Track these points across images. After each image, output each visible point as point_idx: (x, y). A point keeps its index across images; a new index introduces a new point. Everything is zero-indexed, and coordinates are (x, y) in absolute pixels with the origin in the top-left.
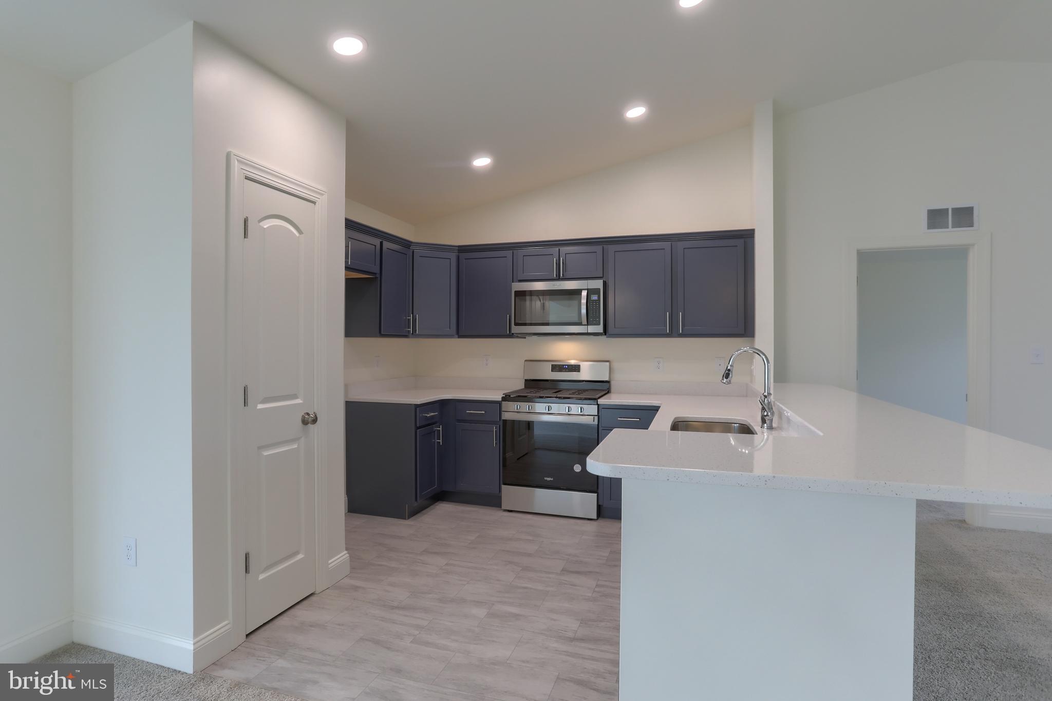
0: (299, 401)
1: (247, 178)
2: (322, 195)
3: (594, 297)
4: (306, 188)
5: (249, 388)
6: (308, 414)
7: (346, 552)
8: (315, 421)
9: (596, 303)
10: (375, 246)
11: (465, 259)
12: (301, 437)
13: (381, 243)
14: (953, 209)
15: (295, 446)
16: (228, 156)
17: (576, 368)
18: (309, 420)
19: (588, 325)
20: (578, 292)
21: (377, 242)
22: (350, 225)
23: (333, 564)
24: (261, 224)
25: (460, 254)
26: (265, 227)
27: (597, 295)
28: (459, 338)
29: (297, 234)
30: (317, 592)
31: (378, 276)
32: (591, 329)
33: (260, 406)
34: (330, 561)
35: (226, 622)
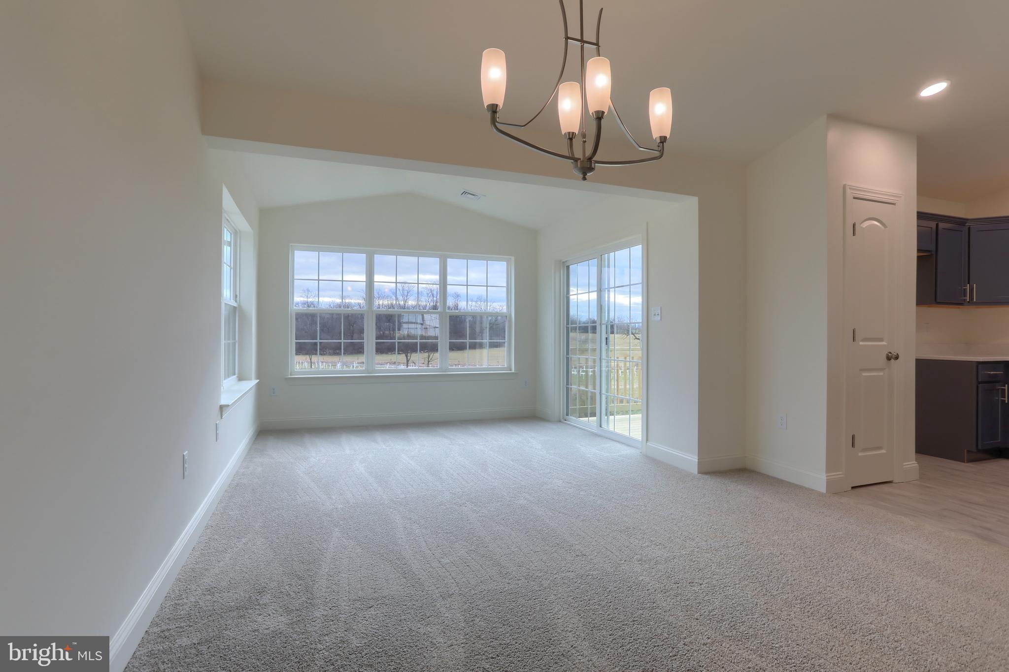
0: (884, 343)
1: (854, 198)
2: (900, 197)
4: (893, 196)
5: (856, 331)
6: (890, 353)
7: (915, 462)
8: (897, 358)
10: (931, 228)
12: (885, 369)
13: (937, 225)
15: (881, 374)
16: (844, 187)
18: (891, 357)
21: (933, 224)
22: (921, 216)
23: (906, 466)
24: (861, 225)
26: (864, 227)
29: (883, 227)
30: (894, 482)
31: (934, 253)
33: (861, 343)
34: (904, 464)
35: (840, 473)
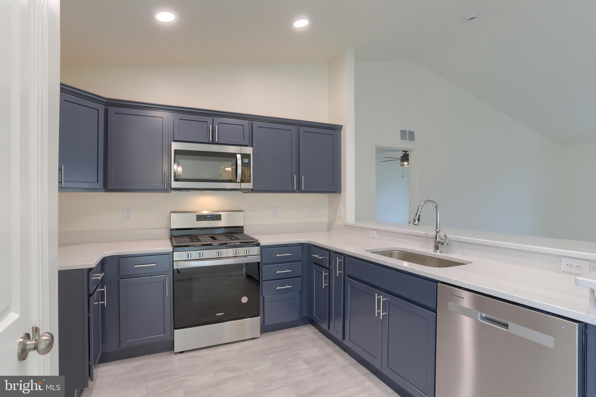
3: (246, 161)
9: (247, 165)
11: (115, 113)
14: (408, 131)
17: (218, 218)
19: (240, 183)
20: (234, 155)
25: (109, 107)
27: (248, 159)
28: (106, 191)
32: (244, 186)
